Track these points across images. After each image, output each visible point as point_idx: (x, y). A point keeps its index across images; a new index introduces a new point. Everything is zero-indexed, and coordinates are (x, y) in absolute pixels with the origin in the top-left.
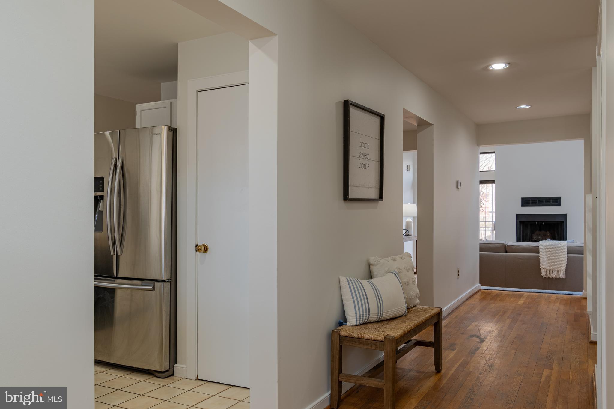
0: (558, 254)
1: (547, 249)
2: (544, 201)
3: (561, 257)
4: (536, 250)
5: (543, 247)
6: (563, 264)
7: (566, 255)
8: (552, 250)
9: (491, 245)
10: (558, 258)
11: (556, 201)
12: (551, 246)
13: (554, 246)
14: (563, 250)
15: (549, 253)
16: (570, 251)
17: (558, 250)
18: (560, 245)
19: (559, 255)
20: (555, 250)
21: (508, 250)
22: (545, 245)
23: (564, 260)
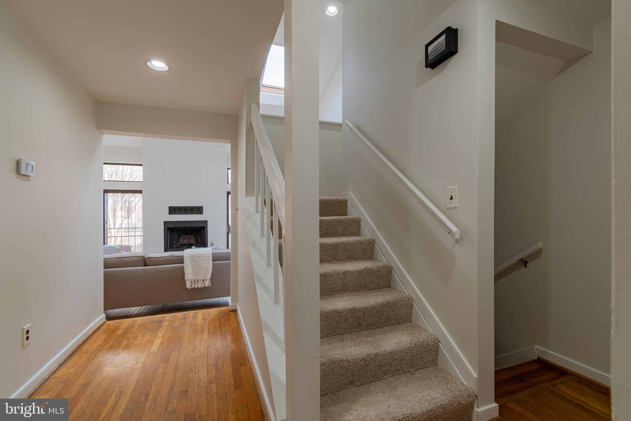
0: (203, 262)
1: (192, 259)
2: (189, 210)
3: (207, 266)
4: (181, 260)
5: (188, 256)
6: (208, 272)
7: (211, 263)
8: (197, 259)
9: (125, 259)
10: (204, 267)
11: (199, 210)
12: (196, 255)
13: (199, 254)
14: (208, 258)
15: (194, 262)
16: (216, 258)
17: (203, 258)
18: (205, 253)
19: (205, 264)
20: (200, 258)
21: (147, 264)
22: (190, 254)
23: (209, 268)
